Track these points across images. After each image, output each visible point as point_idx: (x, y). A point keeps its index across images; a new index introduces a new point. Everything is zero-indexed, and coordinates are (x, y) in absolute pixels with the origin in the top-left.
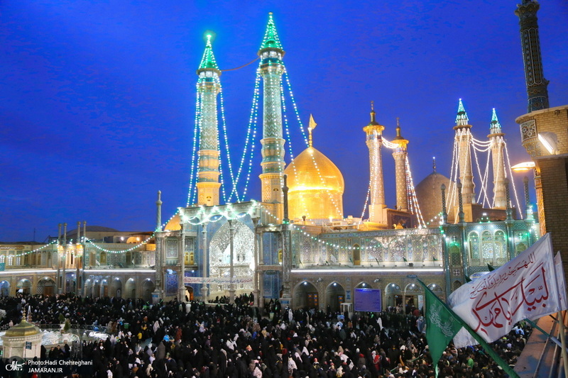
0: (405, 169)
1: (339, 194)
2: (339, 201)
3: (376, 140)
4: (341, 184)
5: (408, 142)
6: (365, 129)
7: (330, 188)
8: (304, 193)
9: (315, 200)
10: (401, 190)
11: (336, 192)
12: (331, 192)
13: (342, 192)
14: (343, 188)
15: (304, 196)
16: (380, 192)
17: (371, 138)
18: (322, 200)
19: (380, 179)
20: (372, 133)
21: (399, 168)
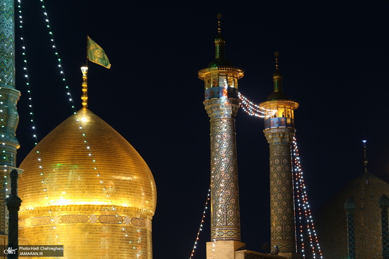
0: (291, 163)
1: (144, 218)
2: (144, 232)
3: (224, 99)
4: (148, 194)
5: (296, 105)
6: (204, 74)
7: (124, 202)
8: (64, 213)
9: (88, 228)
10: (280, 210)
11: (137, 211)
12: (126, 210)
13: (152, 212)
14: (153, 202)
15: (64, 219)
16: (231, 213)
17: (216, 94)
18: (105, 229)
19: (232, 185)
20: (216, 83)
21: (277, 161)
